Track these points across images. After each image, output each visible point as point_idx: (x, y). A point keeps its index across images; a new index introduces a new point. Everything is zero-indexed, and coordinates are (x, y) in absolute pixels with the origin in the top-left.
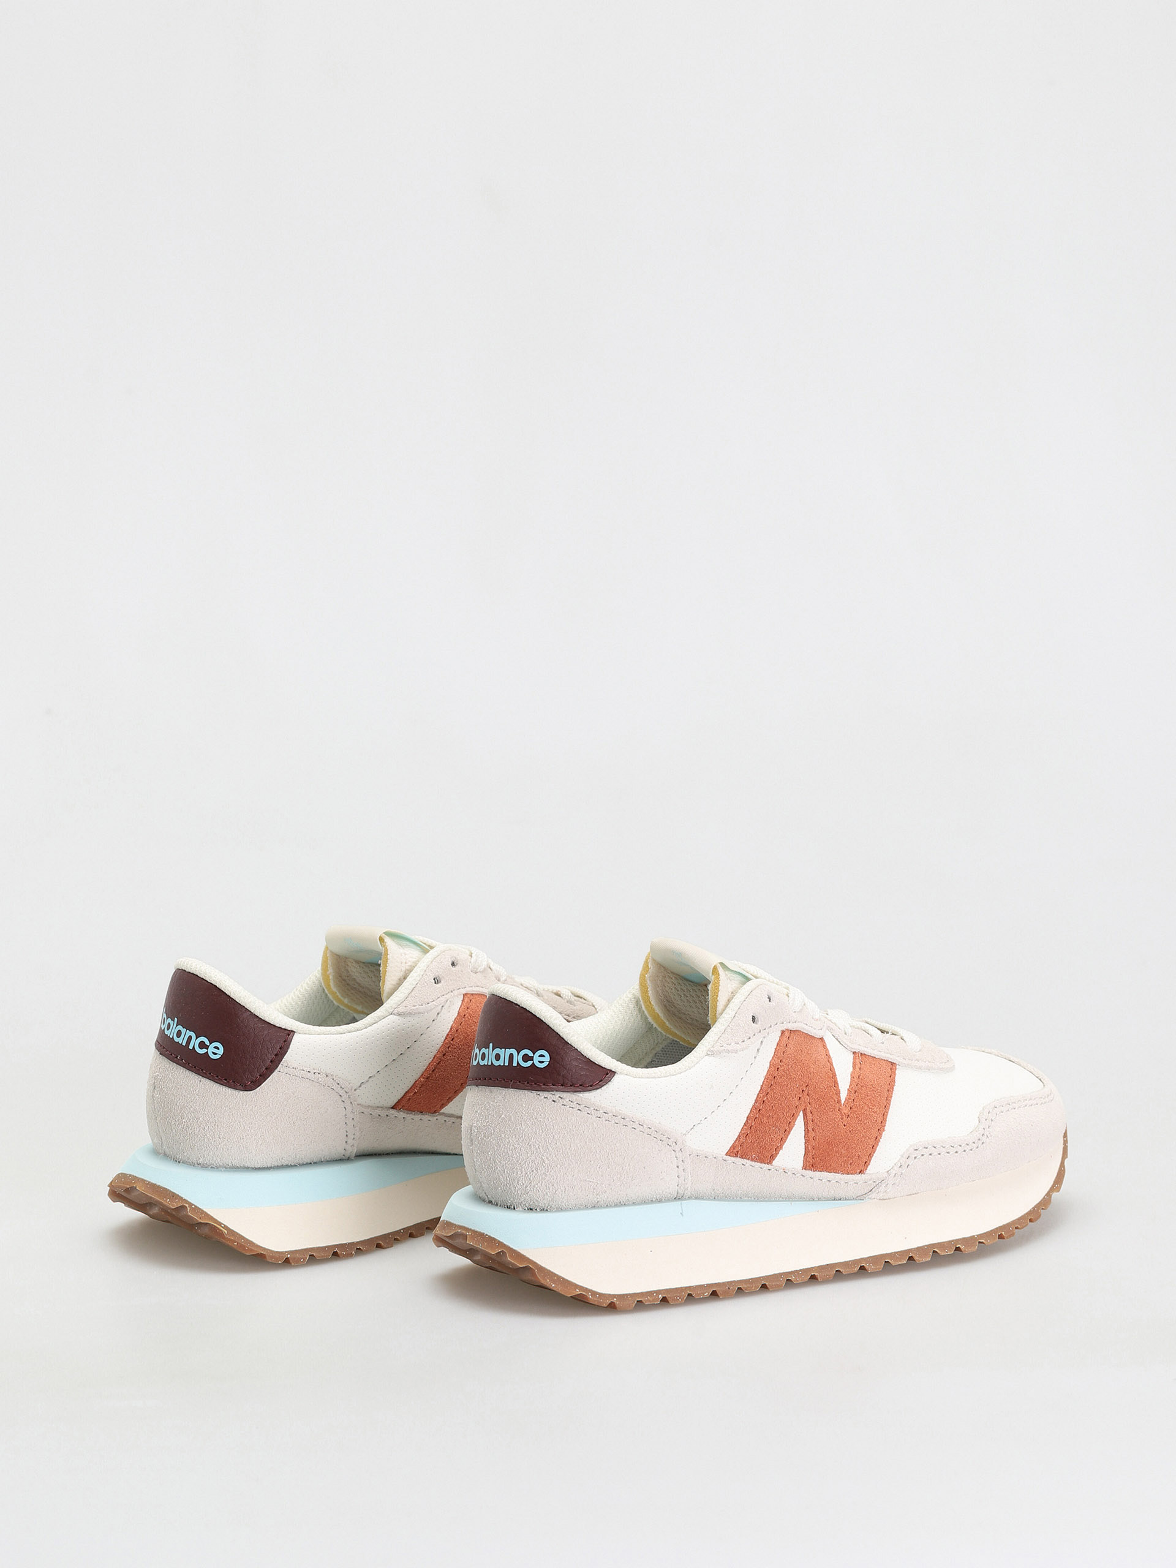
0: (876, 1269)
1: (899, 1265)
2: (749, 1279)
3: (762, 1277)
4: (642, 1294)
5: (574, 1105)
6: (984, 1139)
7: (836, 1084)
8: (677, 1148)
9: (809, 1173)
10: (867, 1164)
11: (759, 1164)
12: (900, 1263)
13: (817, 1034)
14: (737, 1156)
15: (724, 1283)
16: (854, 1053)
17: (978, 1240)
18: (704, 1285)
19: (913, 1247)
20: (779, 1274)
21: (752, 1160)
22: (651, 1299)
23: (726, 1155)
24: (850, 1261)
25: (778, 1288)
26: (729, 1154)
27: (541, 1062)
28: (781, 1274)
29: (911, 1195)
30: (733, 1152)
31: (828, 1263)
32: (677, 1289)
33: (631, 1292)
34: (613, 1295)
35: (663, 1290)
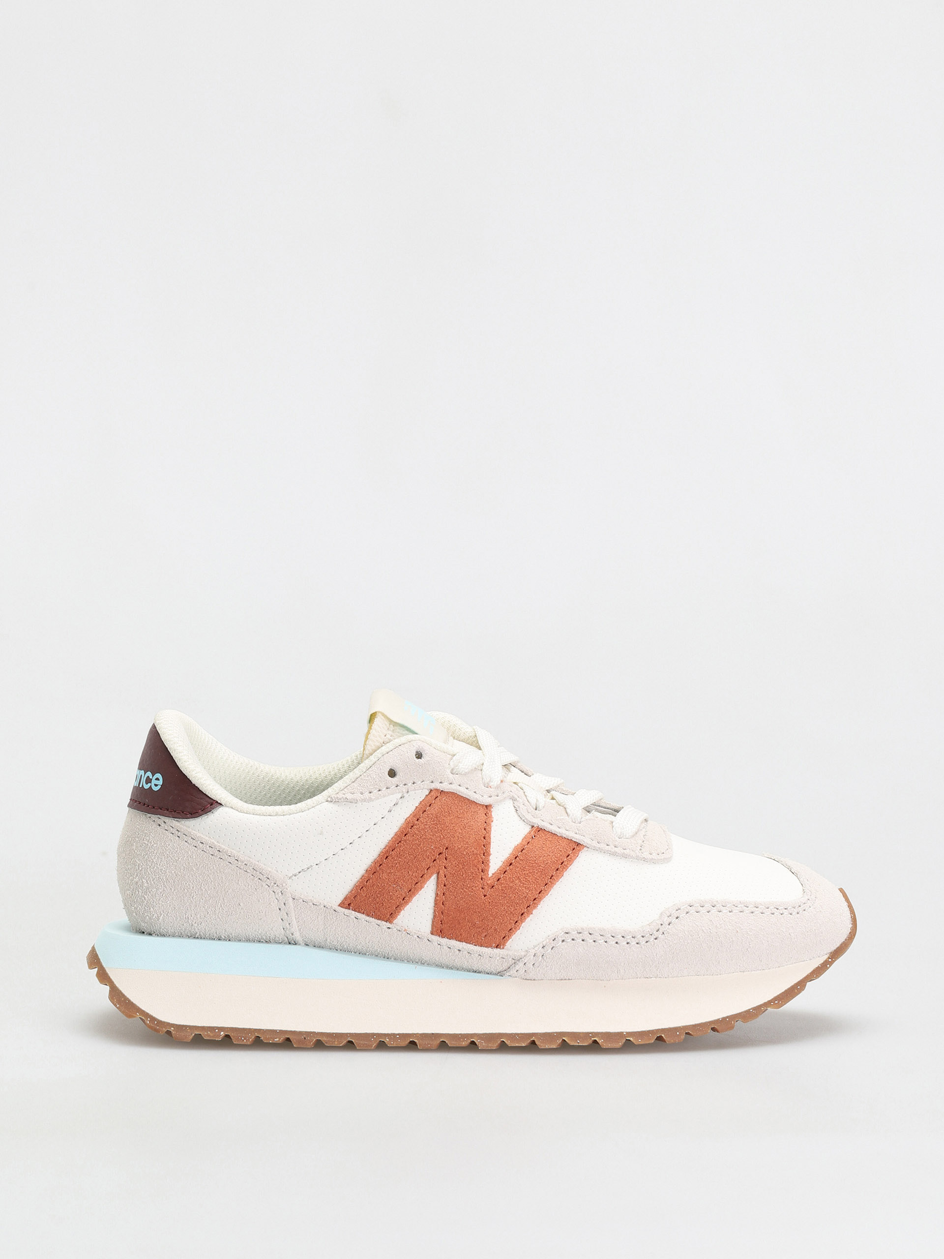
0: (488, 1047)
1: (516, 1047)
2: (333, 1033)
3: (349, 1034)
4: (203, 1028)
5: (174, 831)
6: (659, 934)
7: (486, 854)
8: (278, 890)
9: (436, 939)
10: (505, 938)
11: (376, 920)
12: (517, 1045)
13: (482, 799)
14: (350, 909)
15: (301, 1033)
16: (533, 827)
17: (625, 1037)
18: (276, 1031)
19: (540, 1032)
20: (372, 1034)
21: (368, 915)
22: (211, 1035)
23: (339, 905)
24: (460, 1034)
25: (366, 1049)
26: (342, 905)
27: (156, 785)
28: (373, 1035)
29: (562, 980)
30: (349, 903)
31: (433, 1032)
32: (244, 1029)
33: (191, 1025)
34: (172, 1024)
35: (228, 1028)
